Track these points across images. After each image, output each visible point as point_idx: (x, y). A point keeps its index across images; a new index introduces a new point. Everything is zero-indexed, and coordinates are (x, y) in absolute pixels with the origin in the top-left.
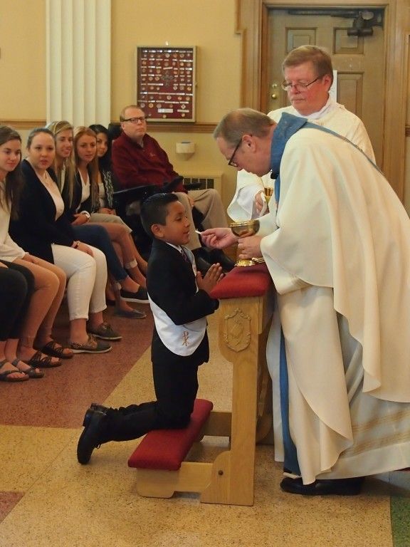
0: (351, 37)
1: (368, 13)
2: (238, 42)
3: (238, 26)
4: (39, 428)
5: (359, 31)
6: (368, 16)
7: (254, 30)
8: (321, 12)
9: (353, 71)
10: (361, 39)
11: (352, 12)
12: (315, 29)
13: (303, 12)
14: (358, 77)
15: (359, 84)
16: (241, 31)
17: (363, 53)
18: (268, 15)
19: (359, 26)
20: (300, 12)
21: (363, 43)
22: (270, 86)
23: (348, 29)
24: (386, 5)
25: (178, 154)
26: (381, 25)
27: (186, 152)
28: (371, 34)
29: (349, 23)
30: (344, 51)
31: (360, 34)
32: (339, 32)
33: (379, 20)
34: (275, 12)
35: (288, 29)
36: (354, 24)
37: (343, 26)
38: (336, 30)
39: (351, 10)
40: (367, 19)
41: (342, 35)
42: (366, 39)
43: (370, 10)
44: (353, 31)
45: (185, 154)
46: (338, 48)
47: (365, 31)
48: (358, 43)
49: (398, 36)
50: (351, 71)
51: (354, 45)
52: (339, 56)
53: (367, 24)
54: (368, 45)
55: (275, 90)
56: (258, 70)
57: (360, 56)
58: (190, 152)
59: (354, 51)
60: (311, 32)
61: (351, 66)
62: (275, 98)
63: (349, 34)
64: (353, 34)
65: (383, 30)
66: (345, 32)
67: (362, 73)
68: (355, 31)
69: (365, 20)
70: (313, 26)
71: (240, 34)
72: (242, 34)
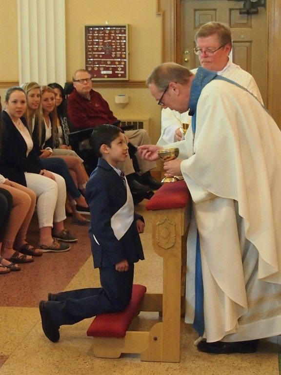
0: (242, 15)
2: (159, 20)
3: (159, 9)
4: (19, 308)
5: (247, 10)
7: (171, 12)
9: (244, 40)
10: (250, 17)
12: (215, 10)
14: (249, 43)
15: (249, 49)
16: (161, 13)
17: (251, 27)
19: (247, 7)
21: (251, 19)
22: (184, 52)
23: (240, 9)
25: (115, 103)
26: (264, 5)
27: (122, 102)
28: (257, 13)
29: (241, 5)
30: (237, 25)
31: (248, 13)
32: (233, 12)
33: (263, 2)
35: (195, 10)
36: (244, 6)
37: (236, 7)
38: (231, 10)
40: (254, 1)
41: (236, 14)
42: (253, 16)
44: (243, 11)
45: (121, 104)
46: (232, 23)
47: (254, 10)
48: (248, 19)
49: (277, 14)
50: (242, 40)
51: (245, 21)
52: (234, 29)
53: (254, 5)
54: (254, 21)
55: (187, 55)
56: (174, 41)
57: (250, 29)
58: (126, 102)
59: (245, 25)
60: (213, 12)
61: (242, 36)
62: (187, 61)
63: (241, 13)
64: (244, 13)
65: (266, 9)
66: (238, 12)
67: (251, 42)
68: (245, 11)
69: (252, 2)
70: (215, 8)
71: (160, 15)
72: (162, 15)
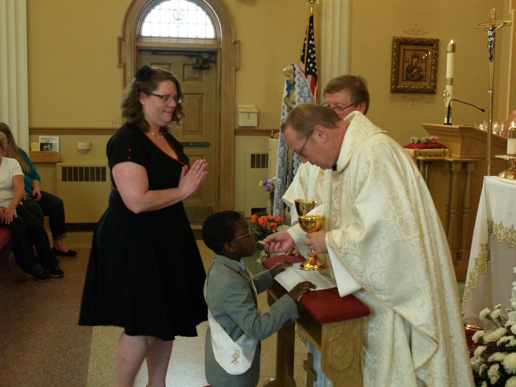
0: (195, 70)
1: (205, 54)
2: (120, 72)
3: (120, 62)
5: (201, 66)
6: (206, 56)
7: (131, 64)
8: (175, 53)
9: (196, 92)
10: (201, 72)
11: (195, 54)
12: (170, 64)
13: (163, 53)
14: (200, 96)
15: (201, 100)
16: (122, 65)
17: (202, 81)
18: (139, 54)
19: (201, 62)
20: (160, 53)
21: (203, 74)
23: (194, 65)
24: (218, 49)
25: (78, 149)
26: (215, 62)
27: (85, 148)
28: (208, 68)
29: (194, 60)
30: (190, 79)
31: (201, 68)
32: (186, 68)
33: (213, 58)
34: (143, 52)
36: (197, 61)
37: (189, 62)
38: (184, 65)
39: (194, 52)
40: (206, 57)
41: (189, 71)
42: (204, 71)
43: (206, 52)
44: (196, 66)
45: (84, 150)
46: (186, 77)
47: (205, 66)
48: (199, 74)
50: (194, 92)
51: (198, 76)
52: (187, 83)
53: (206, 61)
54: (205, 75)
57: (201, 83)
58: (88, 148)
59: (196, 79)
60: (168, 67)
61: (195, 89)
63: (194, 68)
64: (197, 68)
65: (216, 65)
66: (192, 66)
67: (202, 94)
68: (199, 66)
69: (205, 59)
70: (169, 62)
71: (121, 67)
72: (123, 67)
